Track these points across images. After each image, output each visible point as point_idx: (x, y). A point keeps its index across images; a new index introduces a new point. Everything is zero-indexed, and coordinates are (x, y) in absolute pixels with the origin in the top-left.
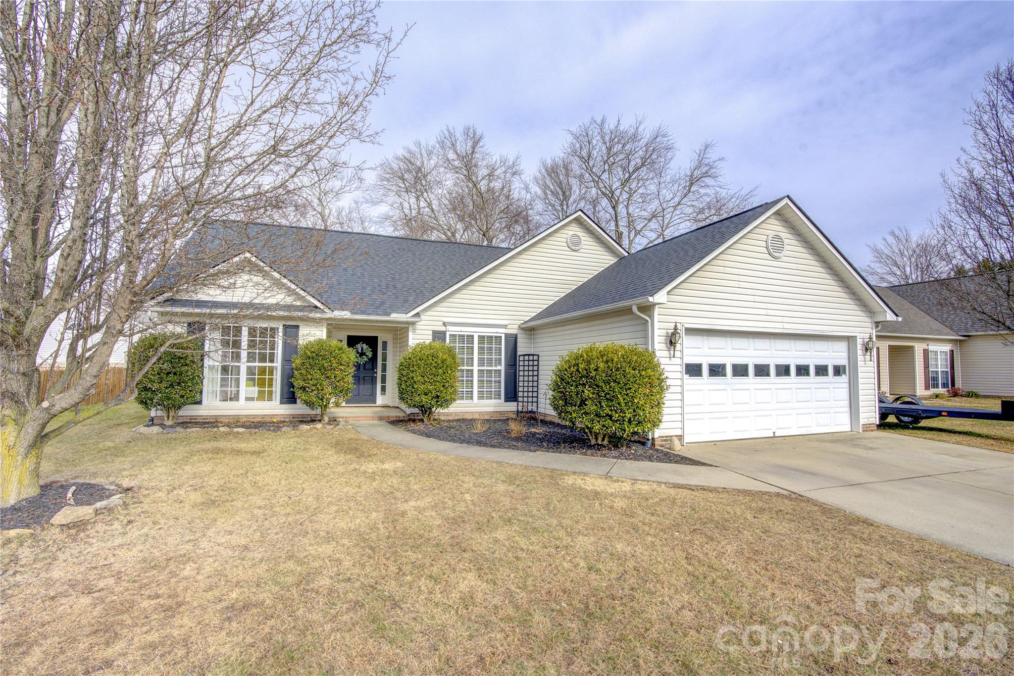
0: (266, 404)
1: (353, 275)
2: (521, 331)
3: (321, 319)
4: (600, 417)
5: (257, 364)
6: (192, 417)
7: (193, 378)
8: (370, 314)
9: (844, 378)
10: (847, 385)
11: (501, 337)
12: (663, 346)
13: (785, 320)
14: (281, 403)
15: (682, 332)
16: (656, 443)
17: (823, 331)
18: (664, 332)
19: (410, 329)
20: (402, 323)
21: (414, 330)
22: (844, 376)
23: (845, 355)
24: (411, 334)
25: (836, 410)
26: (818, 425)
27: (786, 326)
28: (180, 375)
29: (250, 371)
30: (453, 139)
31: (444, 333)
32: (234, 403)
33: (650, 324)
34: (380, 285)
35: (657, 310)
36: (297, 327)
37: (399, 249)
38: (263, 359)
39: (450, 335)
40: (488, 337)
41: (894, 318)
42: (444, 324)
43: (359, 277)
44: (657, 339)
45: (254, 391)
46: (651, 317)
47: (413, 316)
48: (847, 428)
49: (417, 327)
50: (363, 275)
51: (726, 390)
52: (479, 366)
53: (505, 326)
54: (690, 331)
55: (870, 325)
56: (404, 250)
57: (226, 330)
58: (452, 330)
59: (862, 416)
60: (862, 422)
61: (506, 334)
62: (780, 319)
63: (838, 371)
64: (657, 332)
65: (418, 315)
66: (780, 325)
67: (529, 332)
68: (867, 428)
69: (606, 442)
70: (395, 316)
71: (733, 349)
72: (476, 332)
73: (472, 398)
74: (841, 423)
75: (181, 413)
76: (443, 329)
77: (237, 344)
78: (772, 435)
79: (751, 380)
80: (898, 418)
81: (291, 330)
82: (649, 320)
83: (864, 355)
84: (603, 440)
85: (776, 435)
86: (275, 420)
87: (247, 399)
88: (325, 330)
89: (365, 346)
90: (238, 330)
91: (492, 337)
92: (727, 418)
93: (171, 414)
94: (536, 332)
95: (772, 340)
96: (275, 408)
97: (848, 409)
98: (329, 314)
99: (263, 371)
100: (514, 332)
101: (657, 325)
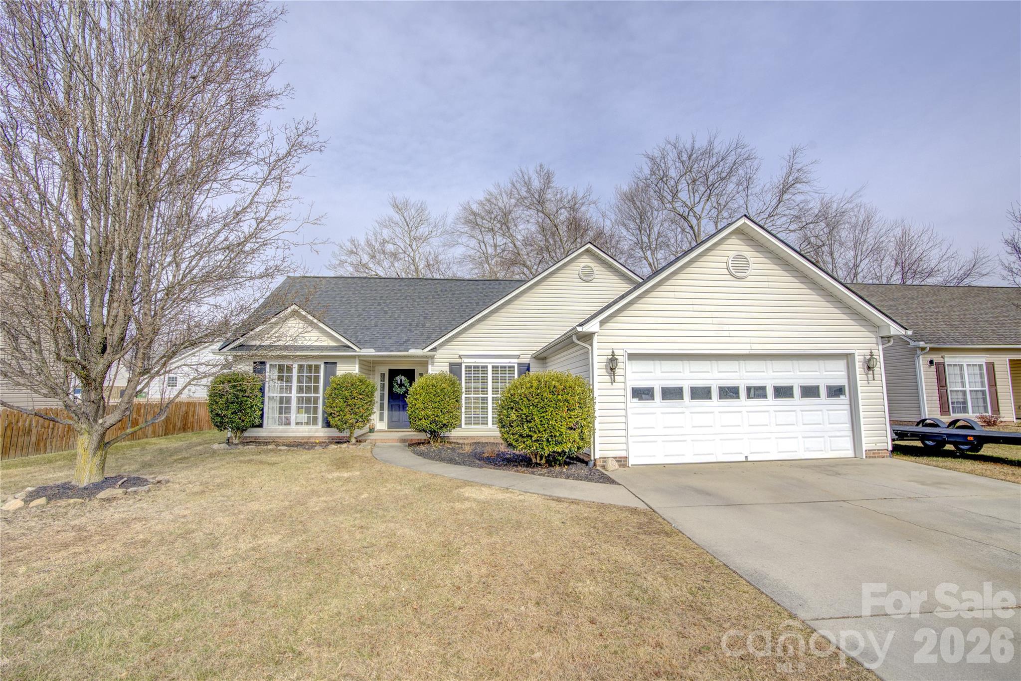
0: (311, 427)
1: (391, 317)
2: (534, 360)
3: (354, 357)
4: (523, 437)
5: (304, 395)
6: (256, 438)
7: (252, 406)
8: (392, 351)
9: (844, 400)
10: (848, 407)
11: (514, 367)
12: (604, 372)
13: (753, 340)
14: (323, 427)
15: (621, 357)
16: (598, 463)
17: (804, 350)
18: (604, 359)
19: (430, 362)
20: (422, 357)
21: (433, 363)
22: (842, 397)
23: (844, 373)
24: (430, 367)
25: (833, 434)
26: (807, 450)
27: (754, 346)
28: (241, 404)
29: (300, 400)
30: (526, 178)
31: (460, 364)
32: (287, 427)
33: (590, 351)
34: (411, 325)
35: (596, 339)
36: (335, 363)
37: (442, 290)
38: (308, 389)
39: (466, 366)
40: (501, 367)
41: (903, 332)
42: (460, 357)
43: (395, 319)
44: (596, 366)
45: (304, 417)
46: (591, 345)
47: (430, 351)
48: (850, 453)
49: (436, 360)
50: (399, 316)
51: (683, 413)
52: (493, 394)
53: (518, 357)
54: (633, 357)
55: (874, 340)
56: (446, 290)
57: (281, 369)
58: (467, 361)
59: (864, 440)
60: (865, 447)
61: (518, 364)
62: (747, 340)
63: (836, 392)
64: (596, 359)
65: (434, 349)
66: (748, 346)
67: (541, 361)
68: (873, 454)
69: (543, 461)
70: (412, 352)
71: (691, 372)
72: (490, 363)
73: (487, 424)
74: (843, 448)
75: (246, 434)
76: (459, 361)
77: (289, 380)
78: (744, 460)
79: (715, 402)
80: (923, 443)
81: (331, 365)
82: (590, 348)
83: (867, 374)
84: (541, 459)
85: (749, 459)
86: (317, 441)
87: (297, 424)
88: (357, 366)
89: (403, 378)
90: (290, 369)
91: (505, 367)
92: (685, 441)
93: (238, 435)
94: (548, 361)
95: (741, 362)
96: (319, 431)
97: (850, 433)
98: (359, 352)
99: (308, 400)
100: (527, 361)
101: (596, 352)
